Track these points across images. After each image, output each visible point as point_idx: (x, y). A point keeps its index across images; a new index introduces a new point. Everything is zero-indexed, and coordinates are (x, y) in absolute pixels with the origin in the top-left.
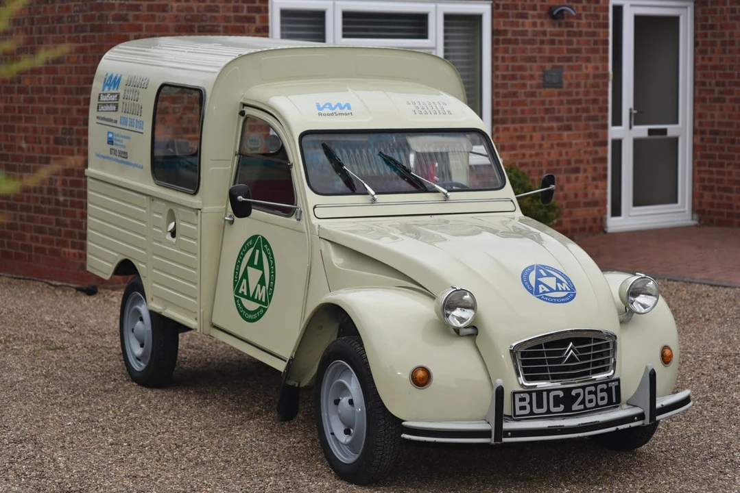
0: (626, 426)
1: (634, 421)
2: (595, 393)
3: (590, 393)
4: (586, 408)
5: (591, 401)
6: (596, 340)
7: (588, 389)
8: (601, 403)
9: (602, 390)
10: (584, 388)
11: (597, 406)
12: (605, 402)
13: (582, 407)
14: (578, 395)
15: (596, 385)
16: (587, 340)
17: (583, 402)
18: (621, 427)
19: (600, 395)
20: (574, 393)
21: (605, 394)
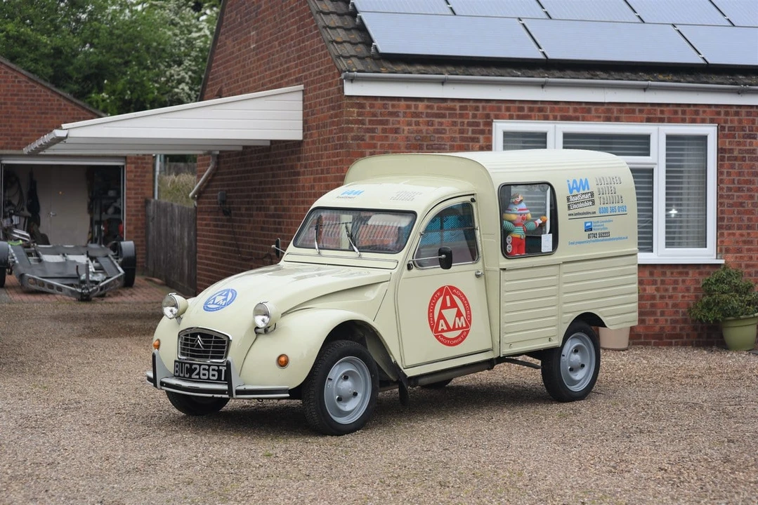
0: (219, 396)
1: (225, 394)
2: (208, 370)
3: (204, 369)
4: (200, 378)
5: (204, 375)
6: (216, 337)
7: (202, 367)
8: (211, 378)
9: (213, 370)
10: (200, 365)
11: (209, 379)
12: (216, 378)
13: (197, 377)
14: (196, 369)
15: (209, 366)
16: (211, 336)
17: (199, 374)
18: (215, 396)
19: (211, 372)
20: (194, 366)
21: (216, 373)
